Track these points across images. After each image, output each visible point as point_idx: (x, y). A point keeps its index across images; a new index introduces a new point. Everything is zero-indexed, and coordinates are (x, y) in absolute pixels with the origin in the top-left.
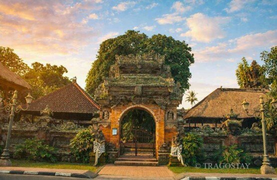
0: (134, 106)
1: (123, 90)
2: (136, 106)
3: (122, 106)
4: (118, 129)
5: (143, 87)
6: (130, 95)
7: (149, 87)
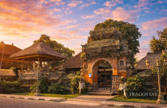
0: (100, 59)
1: (92, 50)
2: (101, 59)
3: (93, 60)
4: (92, 73)
5: (102, 48)
6: (97, 53)
7: (105, 47)
